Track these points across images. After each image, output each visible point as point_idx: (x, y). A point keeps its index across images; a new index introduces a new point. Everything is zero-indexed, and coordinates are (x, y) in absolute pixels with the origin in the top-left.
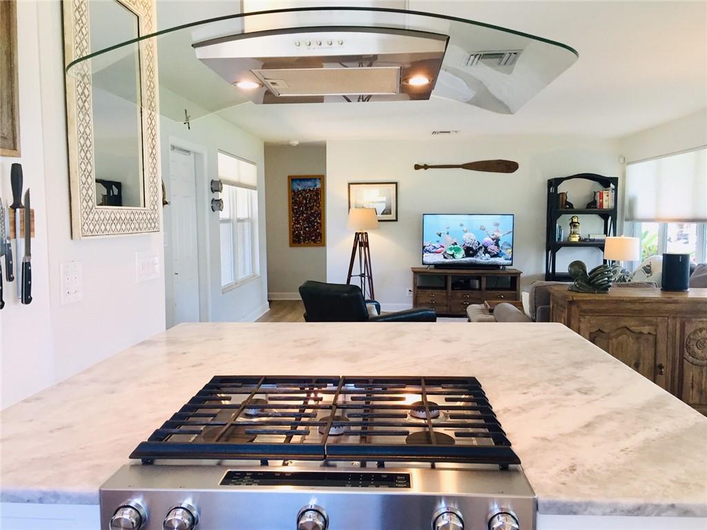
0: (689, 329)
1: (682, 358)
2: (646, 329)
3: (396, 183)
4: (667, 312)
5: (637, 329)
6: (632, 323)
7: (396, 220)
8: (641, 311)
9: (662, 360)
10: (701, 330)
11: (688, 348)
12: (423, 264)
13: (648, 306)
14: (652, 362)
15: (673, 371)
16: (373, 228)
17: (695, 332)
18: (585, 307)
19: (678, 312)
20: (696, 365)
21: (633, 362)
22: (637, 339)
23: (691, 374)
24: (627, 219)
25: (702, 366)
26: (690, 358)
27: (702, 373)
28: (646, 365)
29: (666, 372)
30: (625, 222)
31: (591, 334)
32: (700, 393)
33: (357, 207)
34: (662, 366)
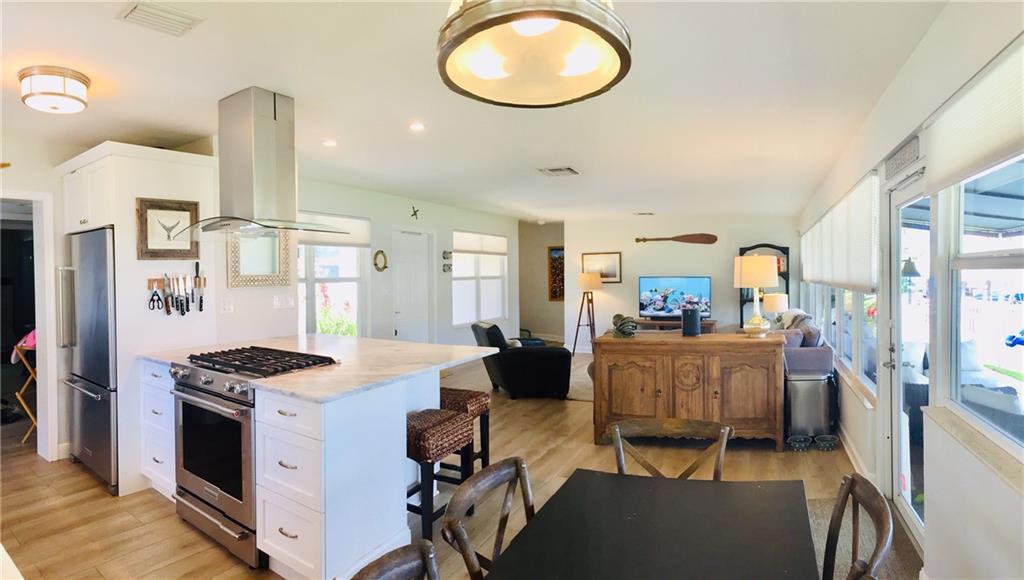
0: (678, 364)
1: (674, 386)
2: (648, 364)
3: (620, 253)
4: (663, 351)
5: (642, 364)
6: (638, 360)
7: (620, 282)
8: (644, 351)
9: (660, 386)
10: (686, 364)
11: (678, 377)
12: (641, 316)
13: (648, 347)
14: (653, 387)
15: (668, 395)
16: (597, 288)
17: (682, 366)
18: (604, 347)
19: (669, 351)
20: (683, 390)
21: (640, 388)
22: (642, 371)
23: (681, 396)
24: (802, 280)
25: (688, 391)
26: (680, 386)
27: (688, 396)
28: (649, 390)
29: (663, 395)
30: (802, 284)
31: (609, 367)
32: (688, 411)
33: (588, 273)
34: (660, 391)
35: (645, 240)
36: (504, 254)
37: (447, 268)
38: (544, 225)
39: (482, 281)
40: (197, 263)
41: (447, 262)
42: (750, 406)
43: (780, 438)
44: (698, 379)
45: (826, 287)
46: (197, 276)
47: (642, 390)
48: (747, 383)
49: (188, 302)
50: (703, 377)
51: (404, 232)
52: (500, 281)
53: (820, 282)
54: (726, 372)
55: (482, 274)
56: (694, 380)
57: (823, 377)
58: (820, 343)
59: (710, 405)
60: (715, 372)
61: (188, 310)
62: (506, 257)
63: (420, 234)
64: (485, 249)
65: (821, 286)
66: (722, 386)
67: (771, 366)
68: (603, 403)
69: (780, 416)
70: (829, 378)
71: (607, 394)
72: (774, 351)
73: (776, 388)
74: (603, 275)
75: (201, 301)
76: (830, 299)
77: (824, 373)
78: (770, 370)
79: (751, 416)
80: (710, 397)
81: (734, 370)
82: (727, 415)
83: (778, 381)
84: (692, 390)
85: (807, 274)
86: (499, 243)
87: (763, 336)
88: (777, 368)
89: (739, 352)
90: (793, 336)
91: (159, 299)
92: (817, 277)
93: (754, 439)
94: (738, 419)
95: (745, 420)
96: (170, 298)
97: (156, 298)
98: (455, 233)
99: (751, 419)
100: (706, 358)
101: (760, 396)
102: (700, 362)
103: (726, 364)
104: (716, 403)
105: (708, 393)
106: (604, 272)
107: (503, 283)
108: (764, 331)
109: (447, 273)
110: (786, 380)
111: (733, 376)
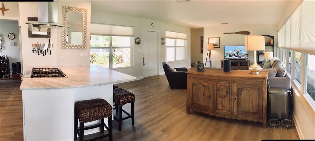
0: (218, 85)
1: (216, 95)
2: (206, 84)
3: (220, 38)
4: (212, 79)
5: (204, 84)
6: (202, 81)
7: (220, 47)
8: (205, 78)
9: (211, 94)
10: (222, 86)
11: (218, 91)
12: (225, 59)
14: (208, 95)
15: (214, 98)
17: (220, 87)
18: (191, 75)
19: (215, 79)
20: (221, 97)
21: (203, 94)
22: (204, 87)
23: (219, 100)
24: (278, 47)
25: (223, 97)
26: (219, 95)
27: (222, 100)
28: (206, 95)
29: (212, 98)
30: (278, 48)
31: (192, 83)
32: (223, 106)
33: (210, 44)
34: (210, 96)
35: (226, 33)
36: (186, 39)
37: (163, 43)
38: (197, 29)
39: (177, 48)
40: (49, 40)
41: (163, 41)
42: (251, 106)
43: (264, 122)
44: (227, 93)
45: (287, 50)
46: (49, 44)
47: (204, 95)
48: (249, 96)
49: (46, 52)
50: (229, 92)
51: (148, 31)
52: (184, 48)
53: (285, 48)
54: (240, 91)
55: (177, 46)
56: (225, 93)
57: (286, 93)
58: (284, 75)
59: (233, 104)
60: (235, 90)
61: (46, 54)
62: (186, 40)
63: (154, 32)
64: (179, 37)
65: (285, 49)
66: (238, 96)
67: (260, 88)
68: (190, 98)
69: (265, 112)
70: (289, 93)
71: (191, 94)
72: (262, 81)
73: (263, 99)
74: (214, 45)
75: (51, 52)
76: (288, 53)
77: (286, 90)
78: (260, 90)
79: (251, 111)
80: (233, 101)
81: (243, 89)
82: (240, 109)
83: (264, 96)
84: (224, 97)
85: (280, 45)
86: (184, 36)
87: (258, 73)
88: (263, 89)
89: (246, 81)
90: (272, 72)
91: (35, 50)
92: (283, 46)
93: (252, 121)
94: (245, 112)
95: (248, 113)
96: (39, 51)
97: (34, 50)
98: (166, 32)
99: (251, 112)
100: (231, 83)
101: (255, 102)
102: (228, 85)
103: (240, 87)
104: (235, 104)
105: (232, 99)
106: (215, 44)
107: (185, 49)
108: (258, 71)
109: (163, 45)
110: (268, 93)
111: (243, 92)
